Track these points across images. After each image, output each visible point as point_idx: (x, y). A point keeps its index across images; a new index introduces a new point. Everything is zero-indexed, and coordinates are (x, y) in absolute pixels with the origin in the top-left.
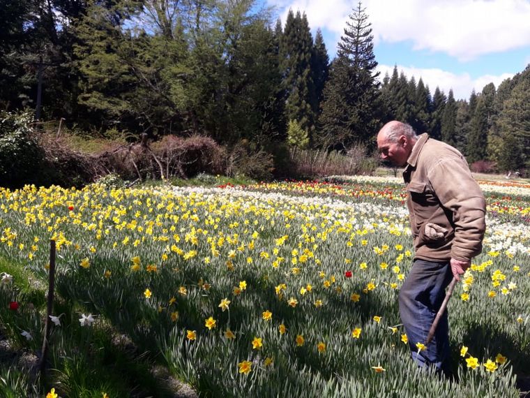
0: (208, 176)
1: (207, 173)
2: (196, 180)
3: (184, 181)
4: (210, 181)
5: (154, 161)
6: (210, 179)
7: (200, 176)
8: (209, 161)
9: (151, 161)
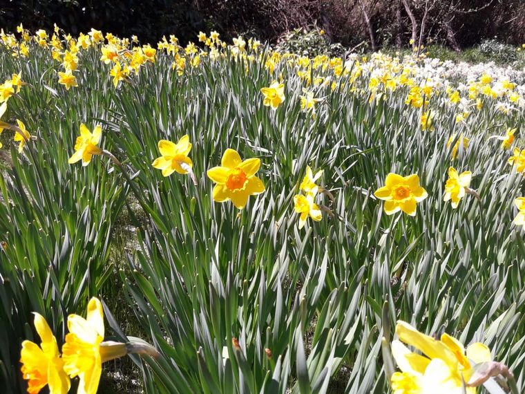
0: (501, 47)
1: (499, 40)
2: (475, 52)
3: (453, 54)
4: (505, 55)
5: (404, 13)
6: (506, 51)
7: (485, 45)
8: (508, 17)
9: (398, 12)
